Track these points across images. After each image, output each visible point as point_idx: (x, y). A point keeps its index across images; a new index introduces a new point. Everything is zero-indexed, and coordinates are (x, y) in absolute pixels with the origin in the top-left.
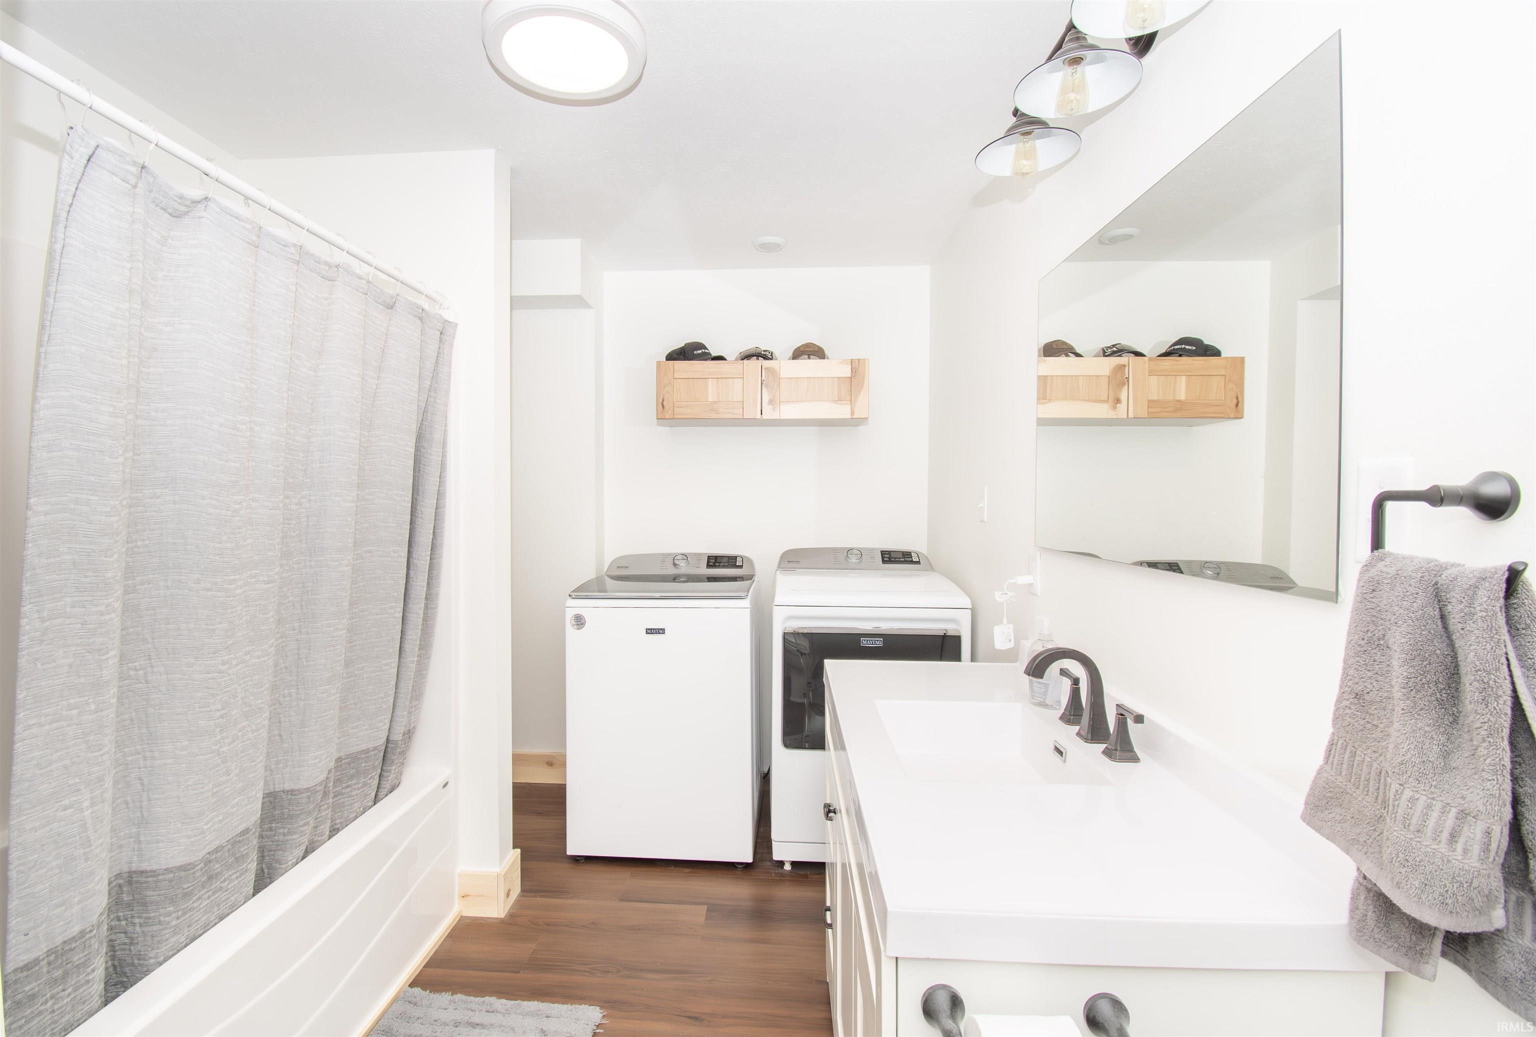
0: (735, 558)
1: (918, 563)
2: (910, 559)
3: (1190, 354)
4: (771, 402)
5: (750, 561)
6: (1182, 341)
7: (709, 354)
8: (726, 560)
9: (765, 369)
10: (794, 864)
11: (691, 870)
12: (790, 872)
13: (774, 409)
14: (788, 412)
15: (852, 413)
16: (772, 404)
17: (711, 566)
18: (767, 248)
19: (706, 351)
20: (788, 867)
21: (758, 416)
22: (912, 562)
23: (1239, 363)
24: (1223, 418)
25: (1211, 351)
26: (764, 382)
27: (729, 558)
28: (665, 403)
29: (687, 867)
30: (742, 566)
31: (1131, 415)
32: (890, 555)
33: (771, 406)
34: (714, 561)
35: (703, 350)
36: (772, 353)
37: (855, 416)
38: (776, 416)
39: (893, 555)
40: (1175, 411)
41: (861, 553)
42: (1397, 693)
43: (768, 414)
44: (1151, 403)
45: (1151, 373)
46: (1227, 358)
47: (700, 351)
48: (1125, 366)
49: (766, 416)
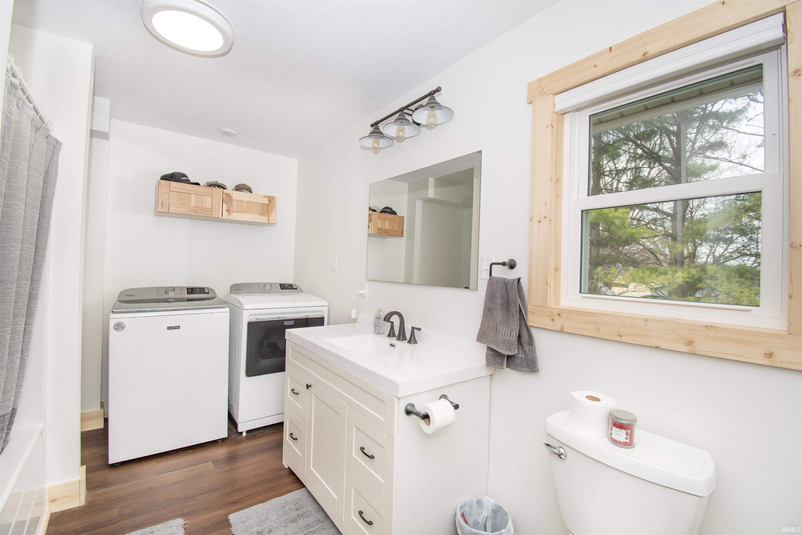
0: (204, 289)
1: (296, 289)
2: (293, 287)
3: (389, 213)
4: (228, 211)
5: (213, 291)
6: (386, 208)
7: (189, 180)
8: (198, 290)
9: (225, 194)
10: (248, 432)
11: (192, 451)
12: (246, 436)
13: (229, 214)
14: (235, 216)
15: (269, 221)
16: (228, 212)
17: (190, 293)
18: (227, 134)
19: (188, 179)
20: (244, 434)
21: (220, 217)
22: (294, 289)
23: (402, 218)
24: (398, 236)
25: (394, 213)
26: (224, 200)
27: (200, 289)
28: (164, 203)
29: (190, 450)
30: (209, 293)
31: (372, 233)
32: (284, 286)
33: (227, 213)
34: (191, 290)
35: (186, 178)
36: (225, 186)
37: (270, 222)
38: (230, 218)
39: (285, 286)
40: (385, 233)
41: (271, 285)
42: (499, 307)
43: (225, 216)
44: (379, 229)
45: (379, 218)
46: (398, 216)
47: (185, 178)
48: (371, 214)
49: (224, 217)
